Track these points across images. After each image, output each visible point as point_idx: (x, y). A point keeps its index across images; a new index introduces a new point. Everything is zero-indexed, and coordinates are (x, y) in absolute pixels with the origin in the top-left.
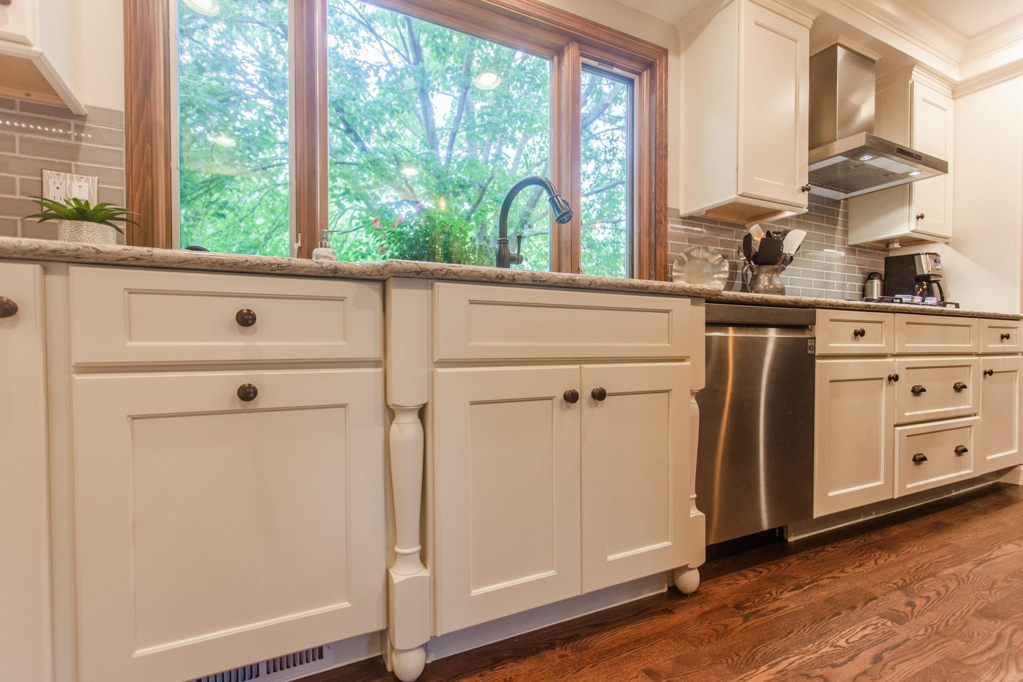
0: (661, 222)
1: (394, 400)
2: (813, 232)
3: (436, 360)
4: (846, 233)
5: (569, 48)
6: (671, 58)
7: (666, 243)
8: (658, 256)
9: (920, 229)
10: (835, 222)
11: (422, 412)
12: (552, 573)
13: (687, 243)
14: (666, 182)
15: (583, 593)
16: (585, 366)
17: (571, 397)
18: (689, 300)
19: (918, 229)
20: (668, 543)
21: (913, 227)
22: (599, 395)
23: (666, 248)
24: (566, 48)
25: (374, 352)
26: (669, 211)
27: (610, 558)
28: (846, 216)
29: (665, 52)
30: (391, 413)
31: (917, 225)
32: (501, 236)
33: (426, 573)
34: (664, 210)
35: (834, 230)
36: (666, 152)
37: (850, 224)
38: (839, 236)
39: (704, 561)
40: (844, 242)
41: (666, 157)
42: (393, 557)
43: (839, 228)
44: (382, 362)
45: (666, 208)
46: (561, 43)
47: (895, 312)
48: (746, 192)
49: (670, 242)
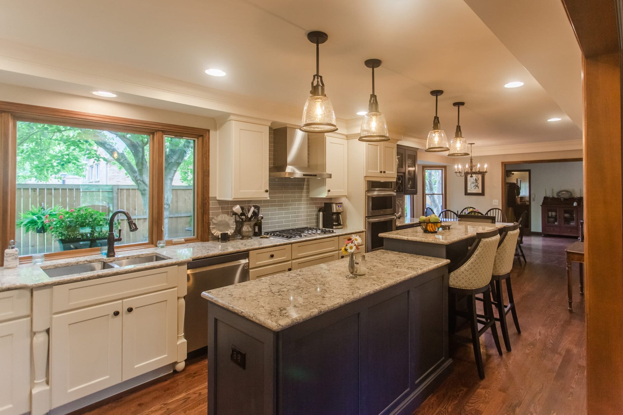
0: (206, 204)
1: (34, 330)
2: (290, 195)
3: (53, 312)
4: (308, 192)
5: (157, 134)
6: (212, 133)
7: (209, 213)
8: (204, 219)
9: (330, 195)
10: (302, 189)
11: (48, 331)
12: (108, 377)
13: (221, 211)
14: (209, 186)
15: (123, 381)
16: (124, 300)
17: (116, 314)
18: (177, 266)
19: (329, 195)
20: (166, 355)
21: (326, 195)
22: (130, 310)
23: (209, 215)
24: (155, 133)
25: (27, 312)
26: (210, 198)
27: (136, 366)
28: (308, 185)
29: (209, 131)
30: (33, 334)
31: (328, 194)
32: (110, 231)
33: (48, 388)
34: (207, 199)
35: (302, 192)
36: (209, 173)
37: (310, 188)
38: (304, 194)
39: (186, 358)
40: (307, 196)
41: (209, 175)
42: (32, 384)
43: (305, 191)
44: (30, 316)
45: (209, 197)
46: (153, 132)
47: (291, 244)
48: (235, 197)
49: (211, 212)
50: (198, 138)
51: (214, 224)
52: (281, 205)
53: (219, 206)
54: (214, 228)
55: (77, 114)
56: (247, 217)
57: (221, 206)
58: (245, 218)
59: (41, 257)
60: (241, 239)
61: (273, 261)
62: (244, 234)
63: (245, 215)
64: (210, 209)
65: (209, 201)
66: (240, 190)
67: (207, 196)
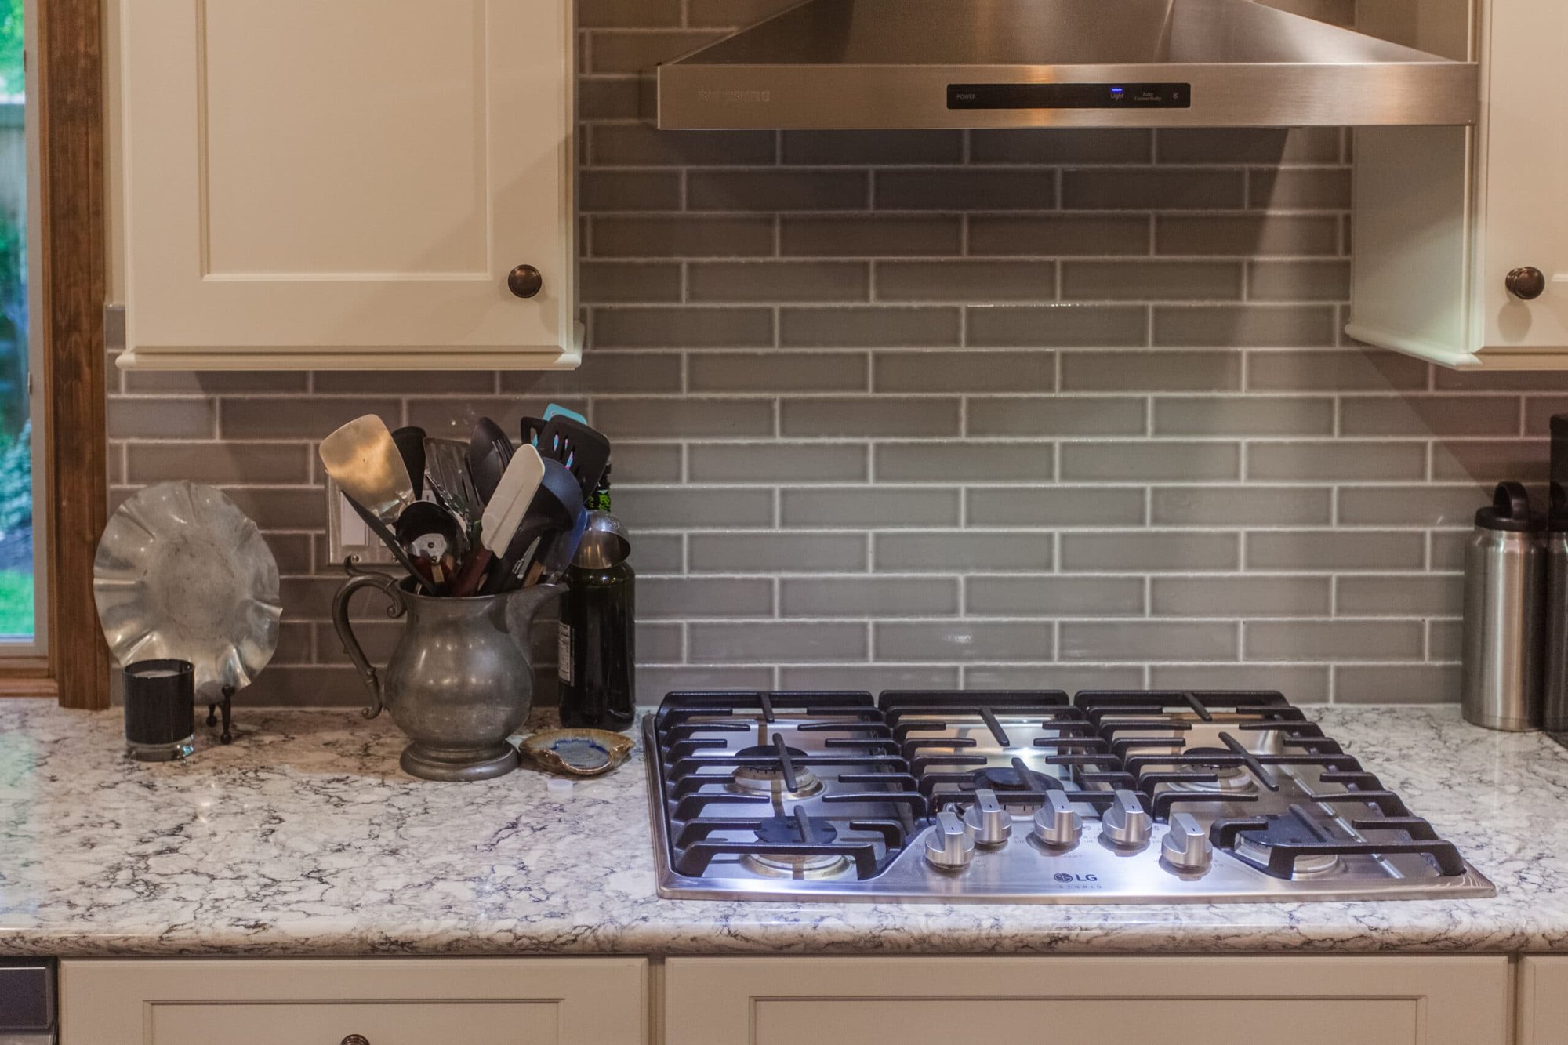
26: (107, 322)
31: (1512, 322)
49: (124, 443)
52: (943, 417)
53: (201, 396)
56: (468, 548)
57: (218, 397)
58: (452, 551)
63: (448, 527)
64: (114, 418)
65: (100, 346)
66: (206, 267)
67: (83, 302)
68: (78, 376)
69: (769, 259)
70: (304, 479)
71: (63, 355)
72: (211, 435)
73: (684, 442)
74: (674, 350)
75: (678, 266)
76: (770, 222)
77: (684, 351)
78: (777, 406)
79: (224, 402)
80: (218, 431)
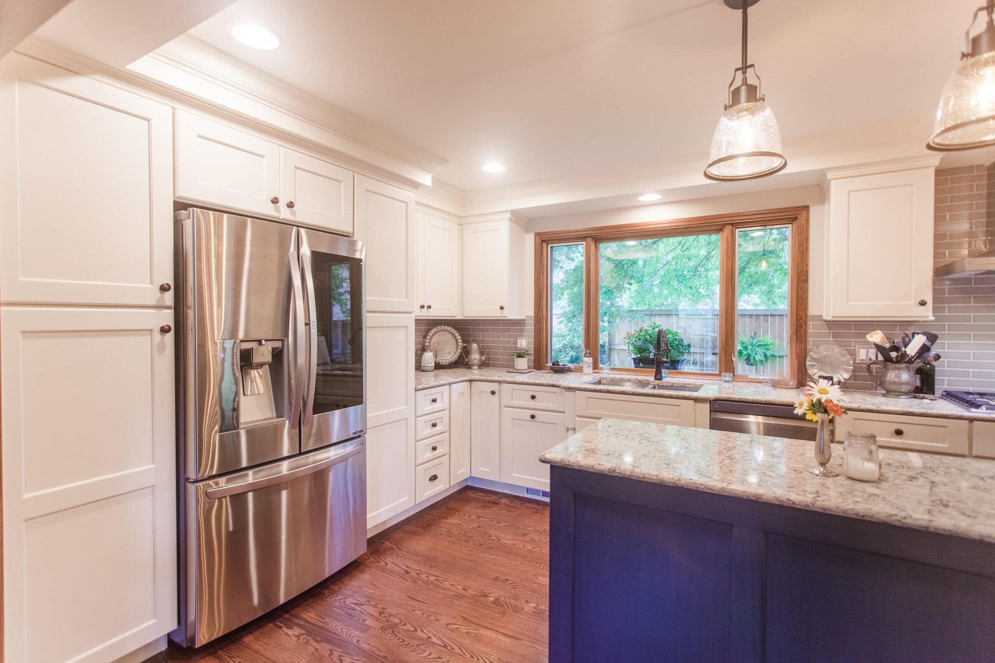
3: (576, 414)
6: (813, 210)
7: (806, 340)
8: (798, 350)
13: (832, 339)
14: (807, 298)
18: (693, 401)
23: (806, 344)
26: (809, 317)
29: (808, 207)
34: (804, 318)
36: (808, 277)
41: (807, 280)
45: (806, 316)
46: (720, 228)
47: (971, 420)
48: (836, 315)
49: (811, 339)
50: (792, 223)
51: (813, 359)
53: (828, 331)
54: (813, 366)
55: (637, 226)
57: (832, 331)
59: (608, 369)
60: (884, 395)
61: (902, 443)
62: (887, 386)
63: (898, 351)
64: (809, 334)
65: (807, 322)
66: (848, 301)
67: (803, 314)
68: (802, 327)
69: (970, 305)
70: (851, 347)
71: (799, 324)
72: (830, 338)
73: (946, 342)
74: (944, 323)
75: (945, 307)
76: (970, 297)
77: (946, 324)
78: (972, 335)
79: (833, 332)
80: (831, 337)
